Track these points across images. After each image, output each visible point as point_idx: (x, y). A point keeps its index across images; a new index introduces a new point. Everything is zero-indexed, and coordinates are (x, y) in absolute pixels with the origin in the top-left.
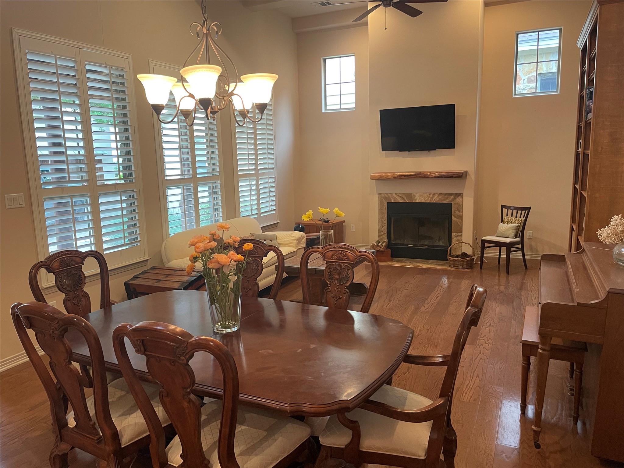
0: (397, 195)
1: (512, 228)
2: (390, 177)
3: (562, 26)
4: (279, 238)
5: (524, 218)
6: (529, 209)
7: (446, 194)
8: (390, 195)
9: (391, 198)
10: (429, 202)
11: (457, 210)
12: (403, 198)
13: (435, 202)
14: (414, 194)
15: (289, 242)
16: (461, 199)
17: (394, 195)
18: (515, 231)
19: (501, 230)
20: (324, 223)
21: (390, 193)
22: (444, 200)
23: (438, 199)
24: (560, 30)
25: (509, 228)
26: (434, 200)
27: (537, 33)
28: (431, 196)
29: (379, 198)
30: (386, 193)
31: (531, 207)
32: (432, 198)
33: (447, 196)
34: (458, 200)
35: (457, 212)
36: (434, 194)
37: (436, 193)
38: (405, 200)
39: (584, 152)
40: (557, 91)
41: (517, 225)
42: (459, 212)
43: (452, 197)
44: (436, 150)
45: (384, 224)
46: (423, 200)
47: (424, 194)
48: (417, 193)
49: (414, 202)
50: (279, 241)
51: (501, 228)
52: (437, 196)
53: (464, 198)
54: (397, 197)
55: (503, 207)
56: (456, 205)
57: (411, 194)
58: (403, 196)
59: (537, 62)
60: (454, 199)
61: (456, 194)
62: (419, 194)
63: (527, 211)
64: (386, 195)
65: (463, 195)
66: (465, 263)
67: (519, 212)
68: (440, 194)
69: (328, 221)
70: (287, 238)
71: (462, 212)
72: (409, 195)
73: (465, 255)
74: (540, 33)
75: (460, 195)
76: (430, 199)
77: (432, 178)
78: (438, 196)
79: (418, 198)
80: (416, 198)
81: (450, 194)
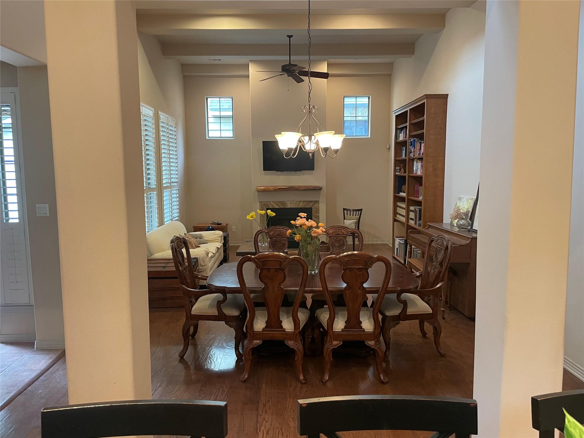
0: (274, 203)
1: (353, 223)
2: (271, 190)
3: (370, 95)
4: (204, 236)
5: (358, 216)
6: (361, 210)
7: (308, 202)
8: (268, 203)
9: (269, 205)
10: (296, 207)
11: (315, 212)
12: (278, 204)
13: (301, 207)
14: (286, 202)
15: (214, 239)
16: (318, 205)
17: (272, 203)
18: (355, 225)
19: (347, 224)
20: (217, 225)
21: (269, 202)
22: (307, 206)
23: (303, 205)
24: (369, 97)
25: (351, 223)
26: (300, 205)
27: (355, 98)
28: (298, 203)
29: (260, 205)
30: (265, 201)
31: (362, 209)
32: (299, 204)
33: (308, 203)
34: (316, 205)
35: (316, 214)
36: (300, 202)
37: (302, 201)
38: (280, 206)
39: (408, 175)
40: (368, 136)
41: (356, 220)
42: (317, 213)
43: (312, 204)
44: (301, 171)
45: (265, 224)
46: (293, 206)
47: (293, 202)
48: (288, 201)
49: (286, 207)
50: (206, 239)
51: (347, 223)
52: (301, 203)
53: (320, 204)
54: (273, 204)
55: (344, 209)
56: (315, 209)
57: (284, 202)
58: (279, 203)
59: (356, 116)
60: (314, 204)
61: (315, 201)
62: (289, 202)
63: (360, 212)
64: (265, 203)
65: (319, 202)
66: (326, 248)
67: (355, 212)
68: (304, 201)
69: (220, 224)
70: (213, 236)
71: (319, 213)
72: (283, 203)
73: (323, 243)
74: (357, 98)
75: (317, 202)
76: (297, 205)
77: (301, 190)
78: (303, 203)
79: (289, 205)
80: (288, 204)
81: (311, 202)
